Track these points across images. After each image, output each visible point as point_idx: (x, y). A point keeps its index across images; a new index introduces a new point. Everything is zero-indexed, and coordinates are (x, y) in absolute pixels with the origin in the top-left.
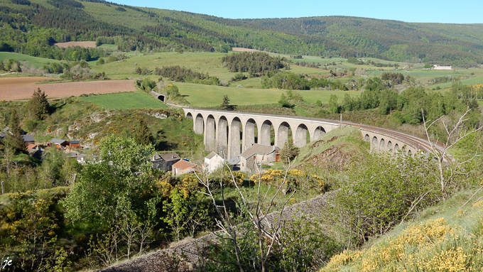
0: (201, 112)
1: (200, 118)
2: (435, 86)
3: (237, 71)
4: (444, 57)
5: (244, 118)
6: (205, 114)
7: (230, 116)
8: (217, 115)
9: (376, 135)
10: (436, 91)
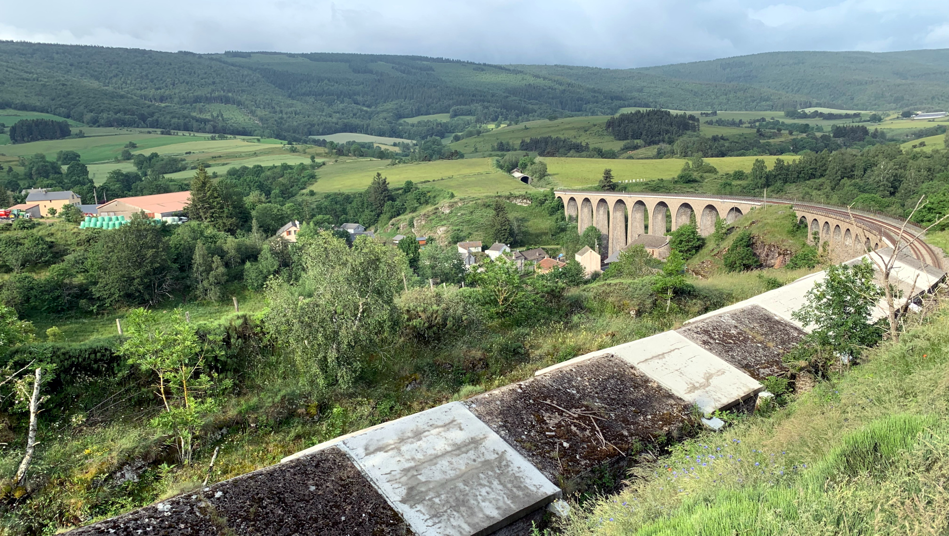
0: (574, 195)
1: (572, 203)
2: (917, 142)
3: (626, 139)
4: (933, 98)
5: (630, 200)
6: (579, 197)
7: (611, 198)
8: (595, 198)
9: (816, 217)
10: (918, 150)
